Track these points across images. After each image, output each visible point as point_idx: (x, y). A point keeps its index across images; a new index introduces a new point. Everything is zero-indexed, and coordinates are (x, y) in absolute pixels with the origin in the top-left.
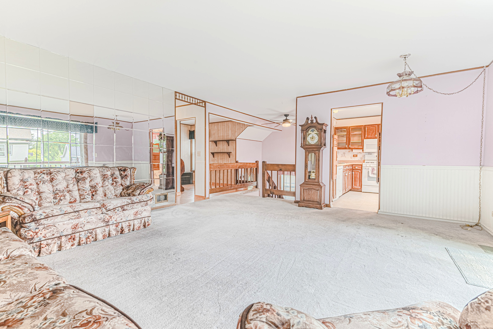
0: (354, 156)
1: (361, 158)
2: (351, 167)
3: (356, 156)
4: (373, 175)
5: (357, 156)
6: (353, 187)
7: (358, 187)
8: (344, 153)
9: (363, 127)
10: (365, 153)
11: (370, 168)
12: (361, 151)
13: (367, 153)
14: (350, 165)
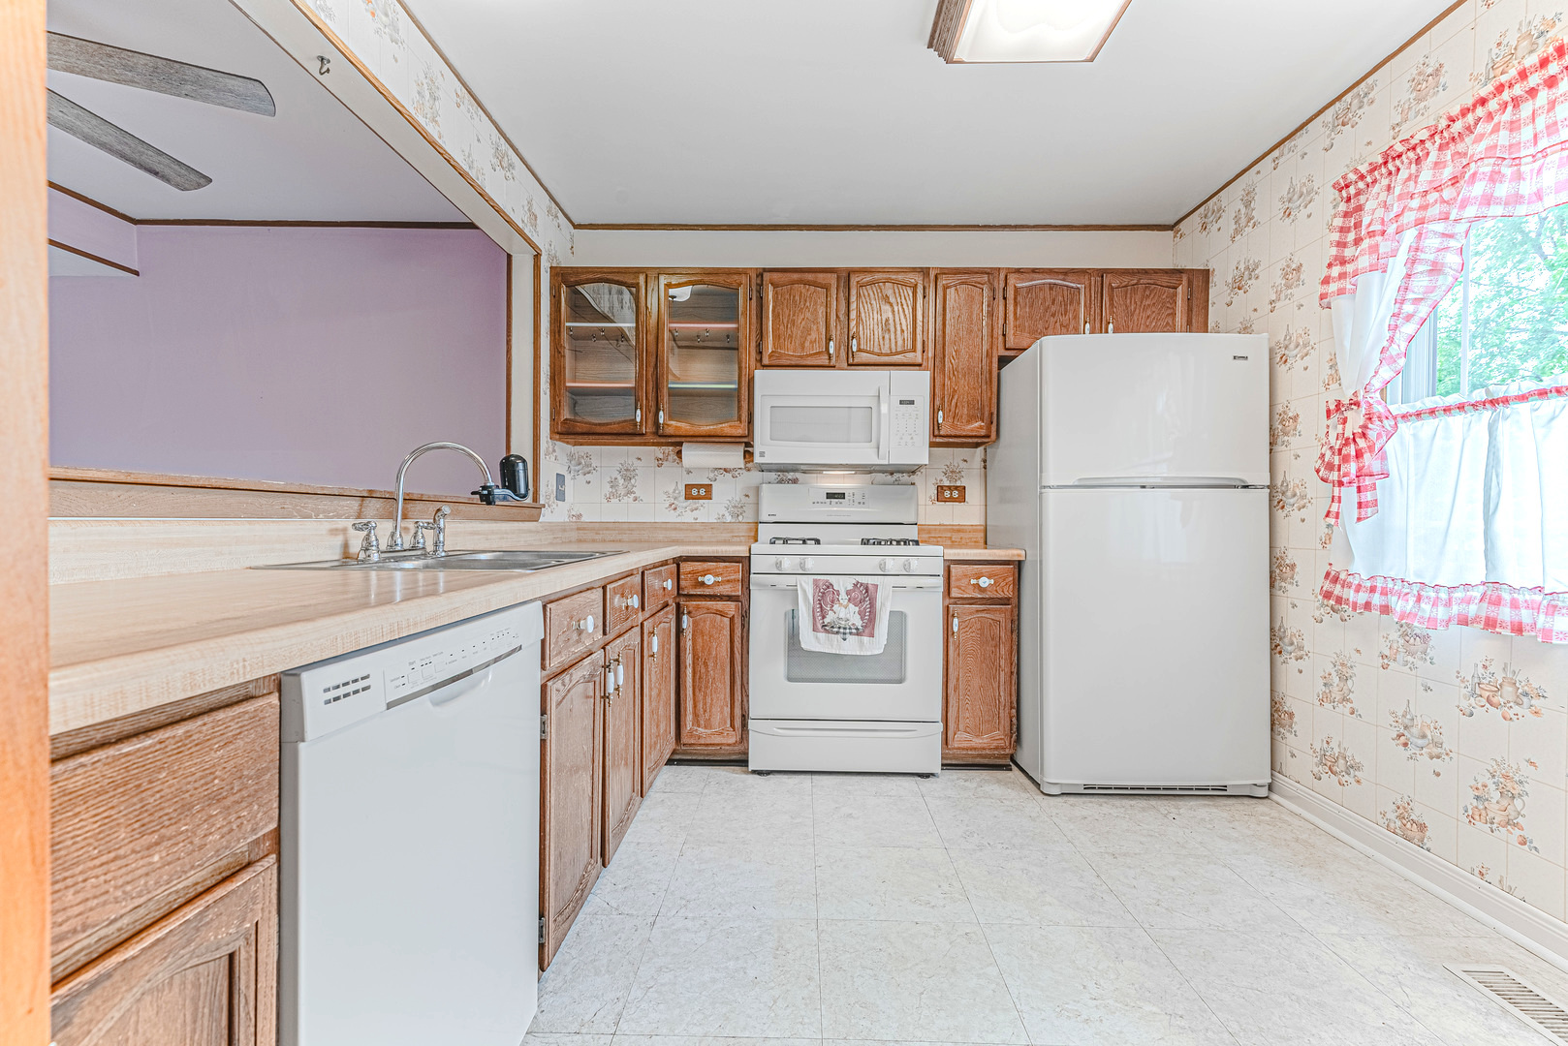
0: (694, 492)
1: (737, 510)
2: (669, 584)
3: (702, 492)
4: (822, 635)
5: (708, 496)
6: (685, 739)
7: (715, 732)
8: (628, 474)
9: (744, 279)
10: (755, 477)
11: (806, 585)
12: (733, 457)
13: (773, 476)
14: (664, 563)
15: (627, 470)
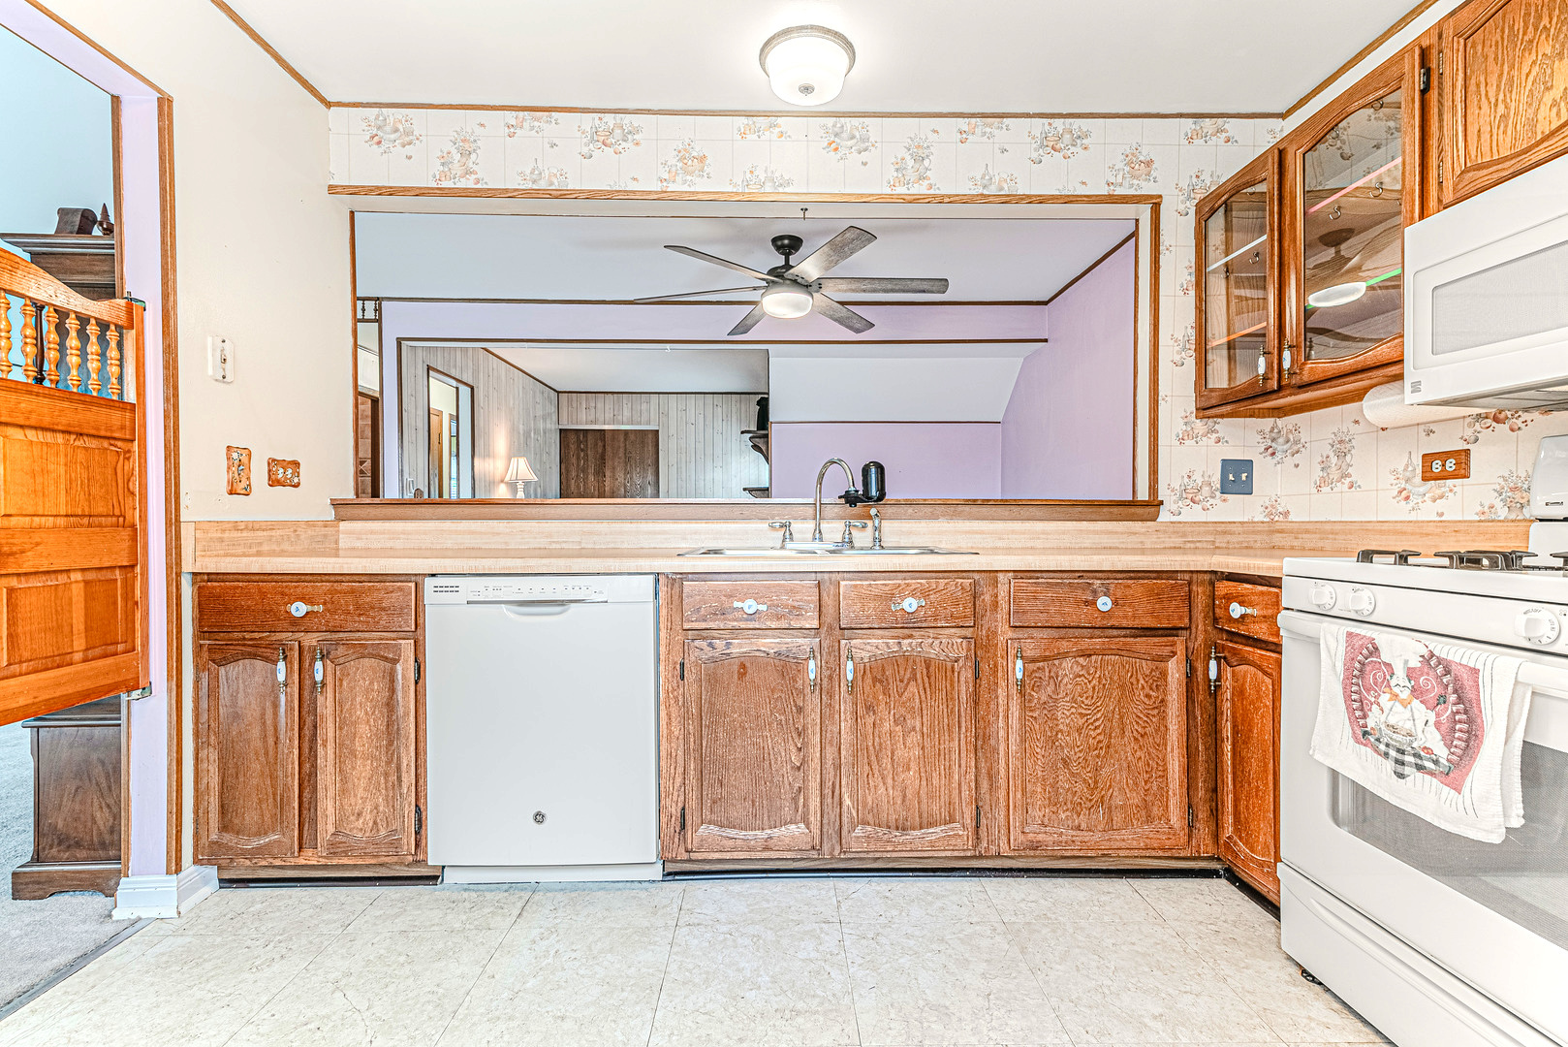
0: (1437, 466)
3: (1453, 464)
8: (1342, 448)
15: (1341, 442)
